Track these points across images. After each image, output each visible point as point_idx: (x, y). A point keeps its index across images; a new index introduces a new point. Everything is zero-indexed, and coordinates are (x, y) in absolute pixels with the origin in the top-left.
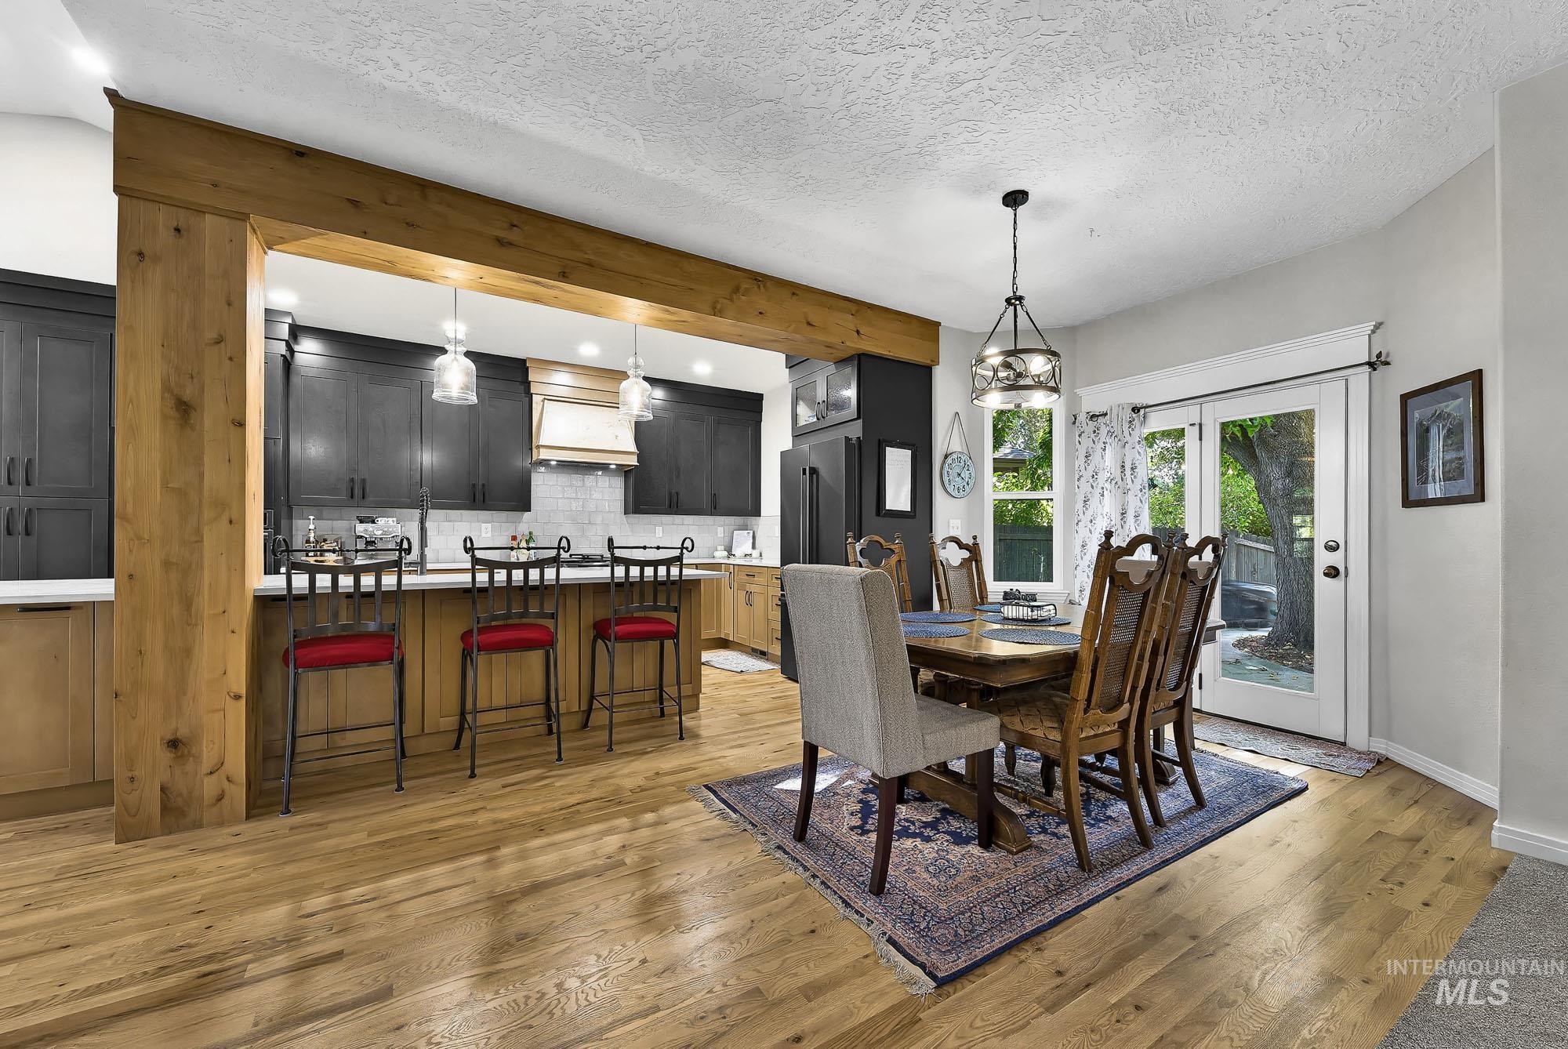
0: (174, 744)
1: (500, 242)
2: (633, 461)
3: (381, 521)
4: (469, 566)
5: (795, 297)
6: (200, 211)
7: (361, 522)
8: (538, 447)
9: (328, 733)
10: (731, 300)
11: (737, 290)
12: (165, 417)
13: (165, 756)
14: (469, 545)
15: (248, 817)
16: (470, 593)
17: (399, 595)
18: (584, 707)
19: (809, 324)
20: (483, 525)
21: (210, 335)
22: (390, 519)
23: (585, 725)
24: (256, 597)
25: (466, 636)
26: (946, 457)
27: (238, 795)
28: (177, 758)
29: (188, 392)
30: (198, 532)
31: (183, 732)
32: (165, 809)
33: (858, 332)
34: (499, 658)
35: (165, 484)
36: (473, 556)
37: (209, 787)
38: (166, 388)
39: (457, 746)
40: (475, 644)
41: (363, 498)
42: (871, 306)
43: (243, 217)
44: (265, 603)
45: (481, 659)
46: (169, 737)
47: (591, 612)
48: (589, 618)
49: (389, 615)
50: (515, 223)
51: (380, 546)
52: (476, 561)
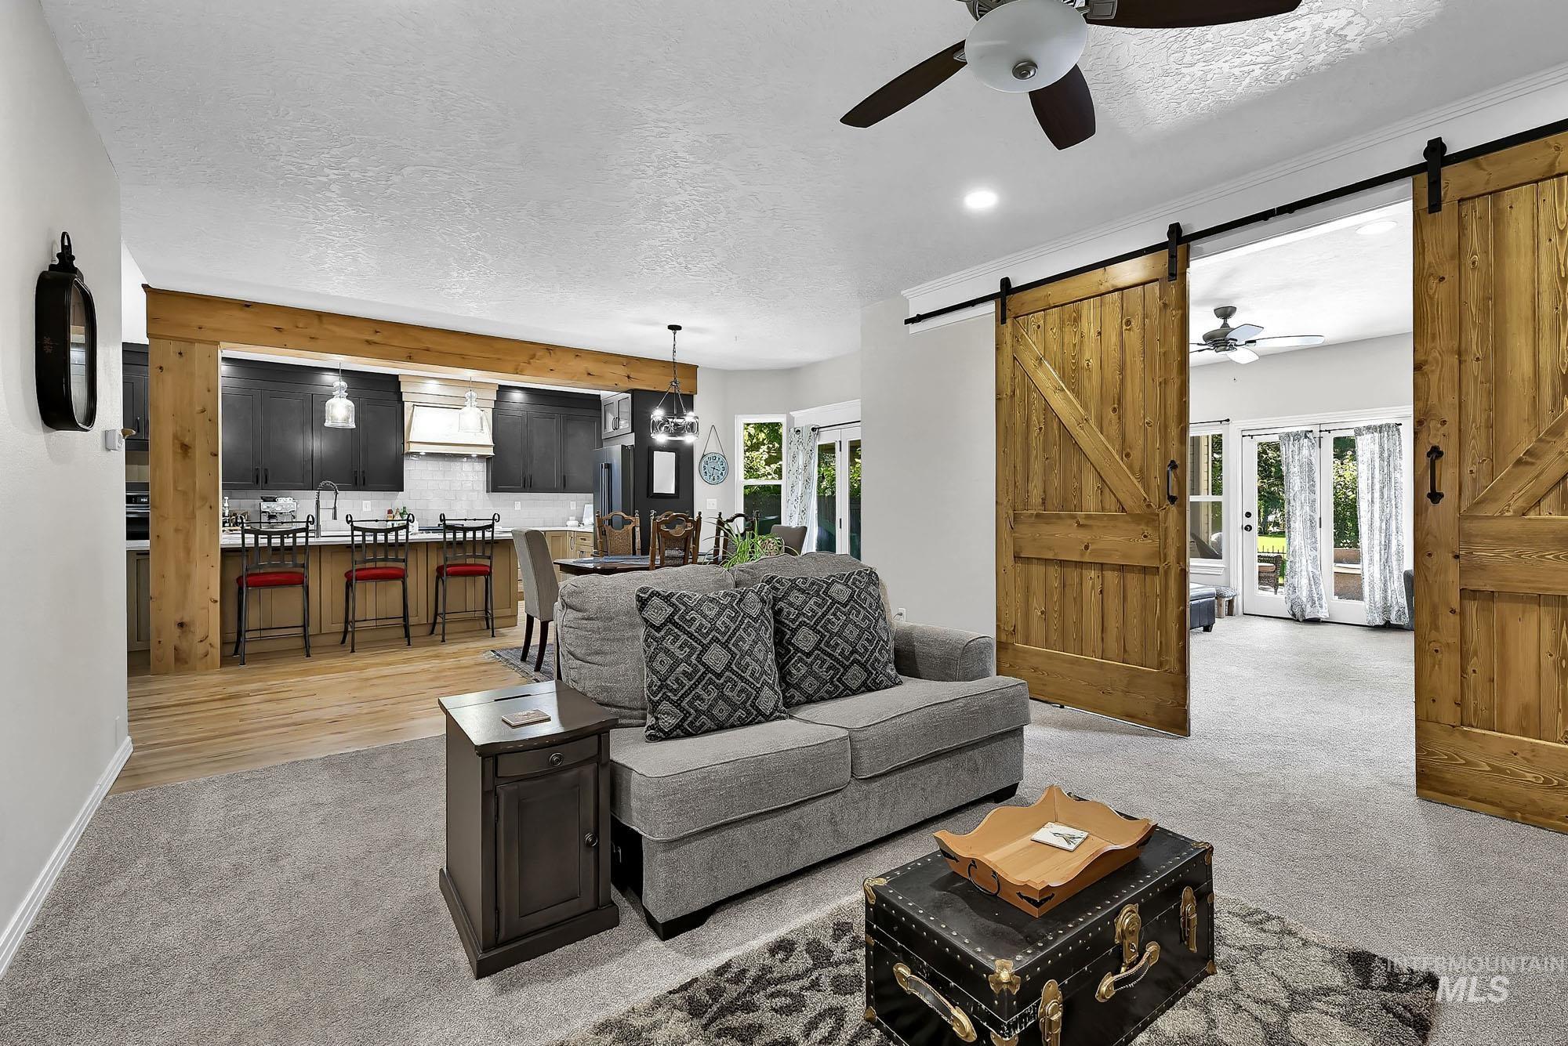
0: (181, 625)
1: (368, 342)
2: (490, 452)
3: (281, 501)
4: (350, 533)
5: (578, 359)
6: (192, 342)
7: (265, 501)
8: (409, 442)
9: (260, 629)
10: (529, 363)
11: (533, 357)
12: (175, 453)
13: (177, 631)
14: (349, 519)
15: (222, 665)
16: (349, 548)
17: (306, 549)
18: (431, 621)
19: (589, 374)
20: (364, 502)
21: (198, 408)
22: (288, 499)
23: (432, 633)
24: (222, 549)
25: (348, 575)
26: (704, 456)
27: (216, 653)
28: (183, 632)
29: (187, 439)
30: (193, 512)
31: (186, 619)
32: (177, 659)
33: (629, 377)
34: (371, 585)
35: (175, 489)
36: (352, 525)
37: (201, 649)
38: (175, 437)
39: (343, 642)
40: (354, 577)
41: (266, 482)
42: (638, 359)
43: (217, 343)
44: (227, 552)
45: (358, 586)
46: (179, 621)
47: (435, 561)
48: (434, 564)
49: (300, 560)
50: (378, 330)
51: (280, 519)
52: (354, 529)
